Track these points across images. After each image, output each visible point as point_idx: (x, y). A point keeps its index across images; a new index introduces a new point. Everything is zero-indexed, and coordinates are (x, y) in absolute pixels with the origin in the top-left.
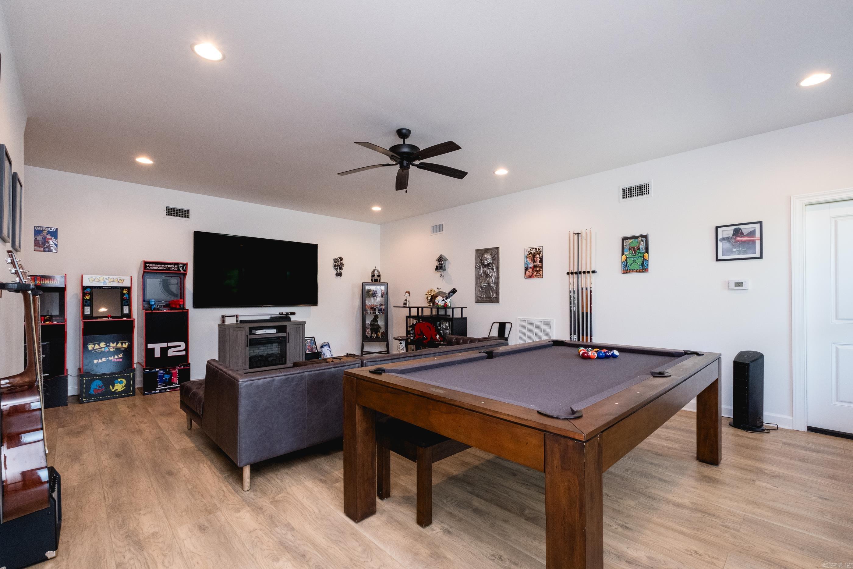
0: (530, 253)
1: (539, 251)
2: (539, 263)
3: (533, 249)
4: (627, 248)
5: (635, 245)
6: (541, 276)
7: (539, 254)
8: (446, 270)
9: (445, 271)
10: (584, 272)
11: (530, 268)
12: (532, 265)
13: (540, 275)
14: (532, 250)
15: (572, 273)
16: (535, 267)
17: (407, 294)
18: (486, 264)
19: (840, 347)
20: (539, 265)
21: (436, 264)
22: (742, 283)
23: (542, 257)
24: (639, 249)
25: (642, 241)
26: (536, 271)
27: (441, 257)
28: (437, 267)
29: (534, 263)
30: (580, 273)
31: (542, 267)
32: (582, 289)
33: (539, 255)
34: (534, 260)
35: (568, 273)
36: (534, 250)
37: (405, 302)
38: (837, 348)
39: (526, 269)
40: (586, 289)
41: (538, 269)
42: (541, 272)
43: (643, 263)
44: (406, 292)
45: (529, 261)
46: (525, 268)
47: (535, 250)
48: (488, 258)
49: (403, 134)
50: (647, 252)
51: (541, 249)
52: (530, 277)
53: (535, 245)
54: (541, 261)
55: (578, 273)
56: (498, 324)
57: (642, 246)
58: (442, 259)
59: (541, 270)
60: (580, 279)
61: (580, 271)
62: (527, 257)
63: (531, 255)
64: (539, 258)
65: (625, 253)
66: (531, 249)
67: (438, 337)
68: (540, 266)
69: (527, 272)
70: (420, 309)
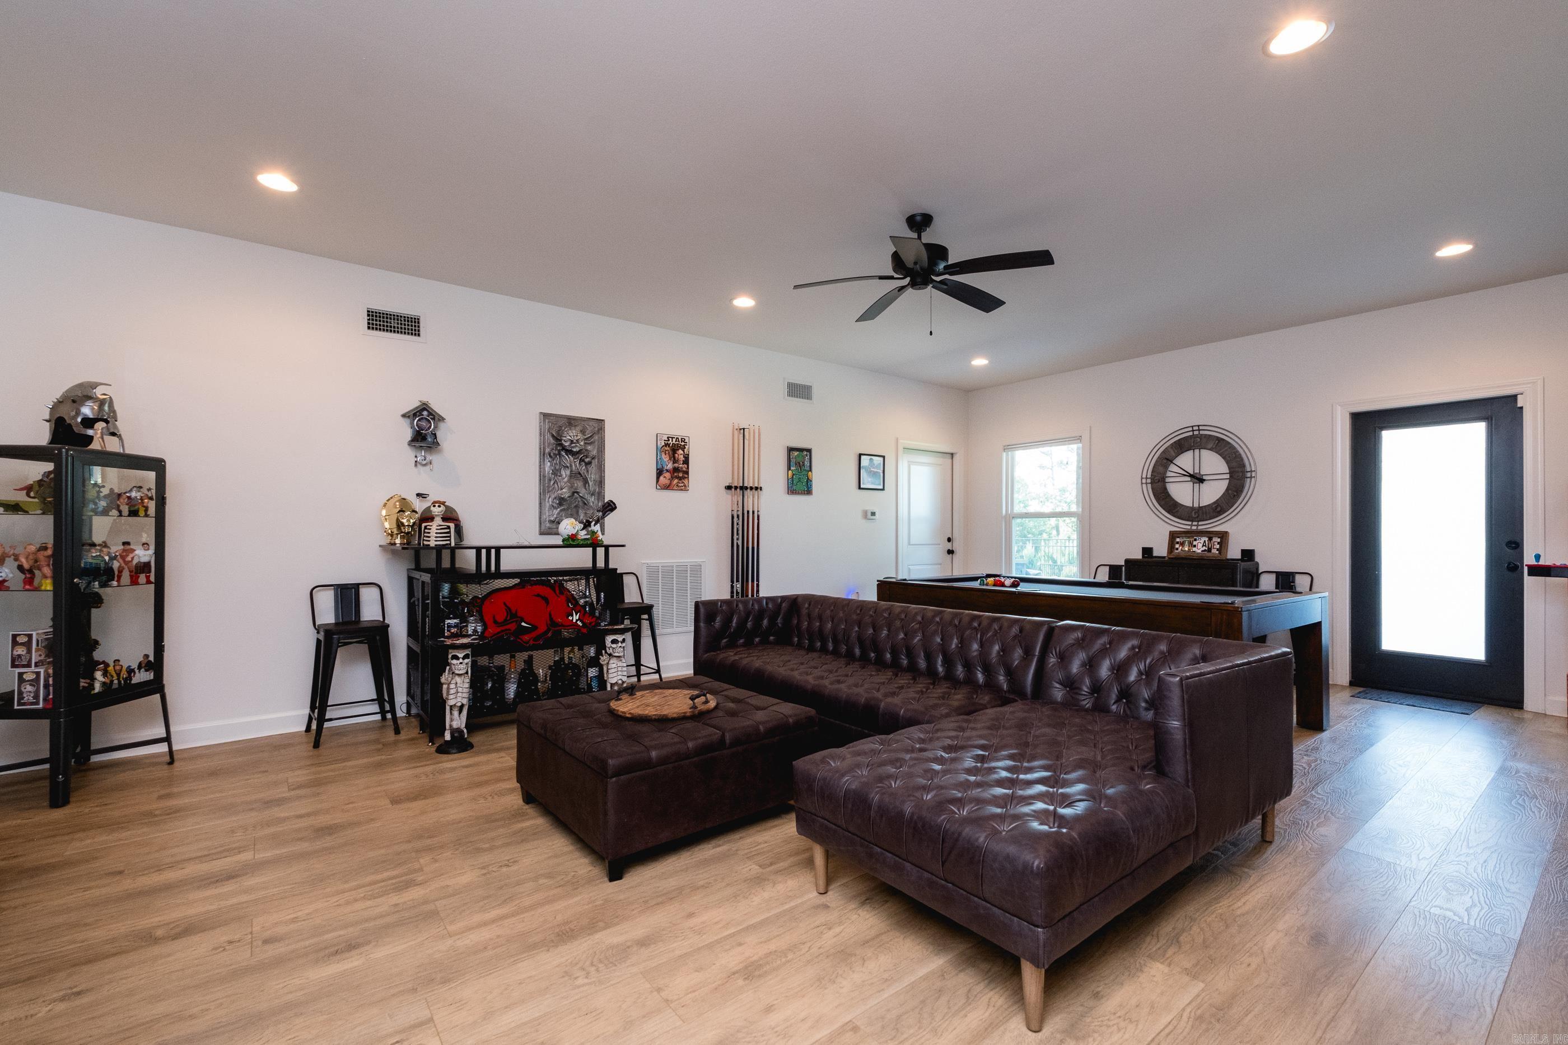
0: (666, 445)
1: (683, 444)
2: (683, 464)
3: (672, 438)
4: (793, 461)
5: (800, 459)
6: (685, 488)
7: (683, 449)
10: (751, 488)
11: (667, 471)
12: (670, 466)
13: (685, 486)
14: (670, 439)
15: (736, 488)
16: (676, 470)
18: (568, 448)
19: (911, 567)
20: (682, 468)
23: (688, 455)
24: (804, 465)
25: (806, 455)
26: (676, 477)
27: (421, 410)
28: (416, 433)
29: (674, 463)
30: (746, 488)
31: (687, 473)
32: (748, 512)
33: (684, 451)
34: (674, 457)
35: (729, 488)
36: (674, 440)
38: (909, 569)
39: (660, 473)
40: (753, 512)
41: (681, 475)
42: (685, 481)
43: (807, 481)
45: (665, 458)
46: (657, 469)
47: (676, 441)
48: (575, 436)
49: (920, 222)
50: (811, 470)
51: (688, 441)
52: (667, 487)
53: (678, 432)
54: (686, 461)
55: (743, 488)
57: (807, 463)
59: (685, 478)
60: (746, 497)
61: (746, 485)
62: (659, 450)
63: (667, 448)
64: (682, 456)
65: (792, 468)
66: (668, 438)
67: (575, 617)
68: (684, 469)
69: (661, 478)
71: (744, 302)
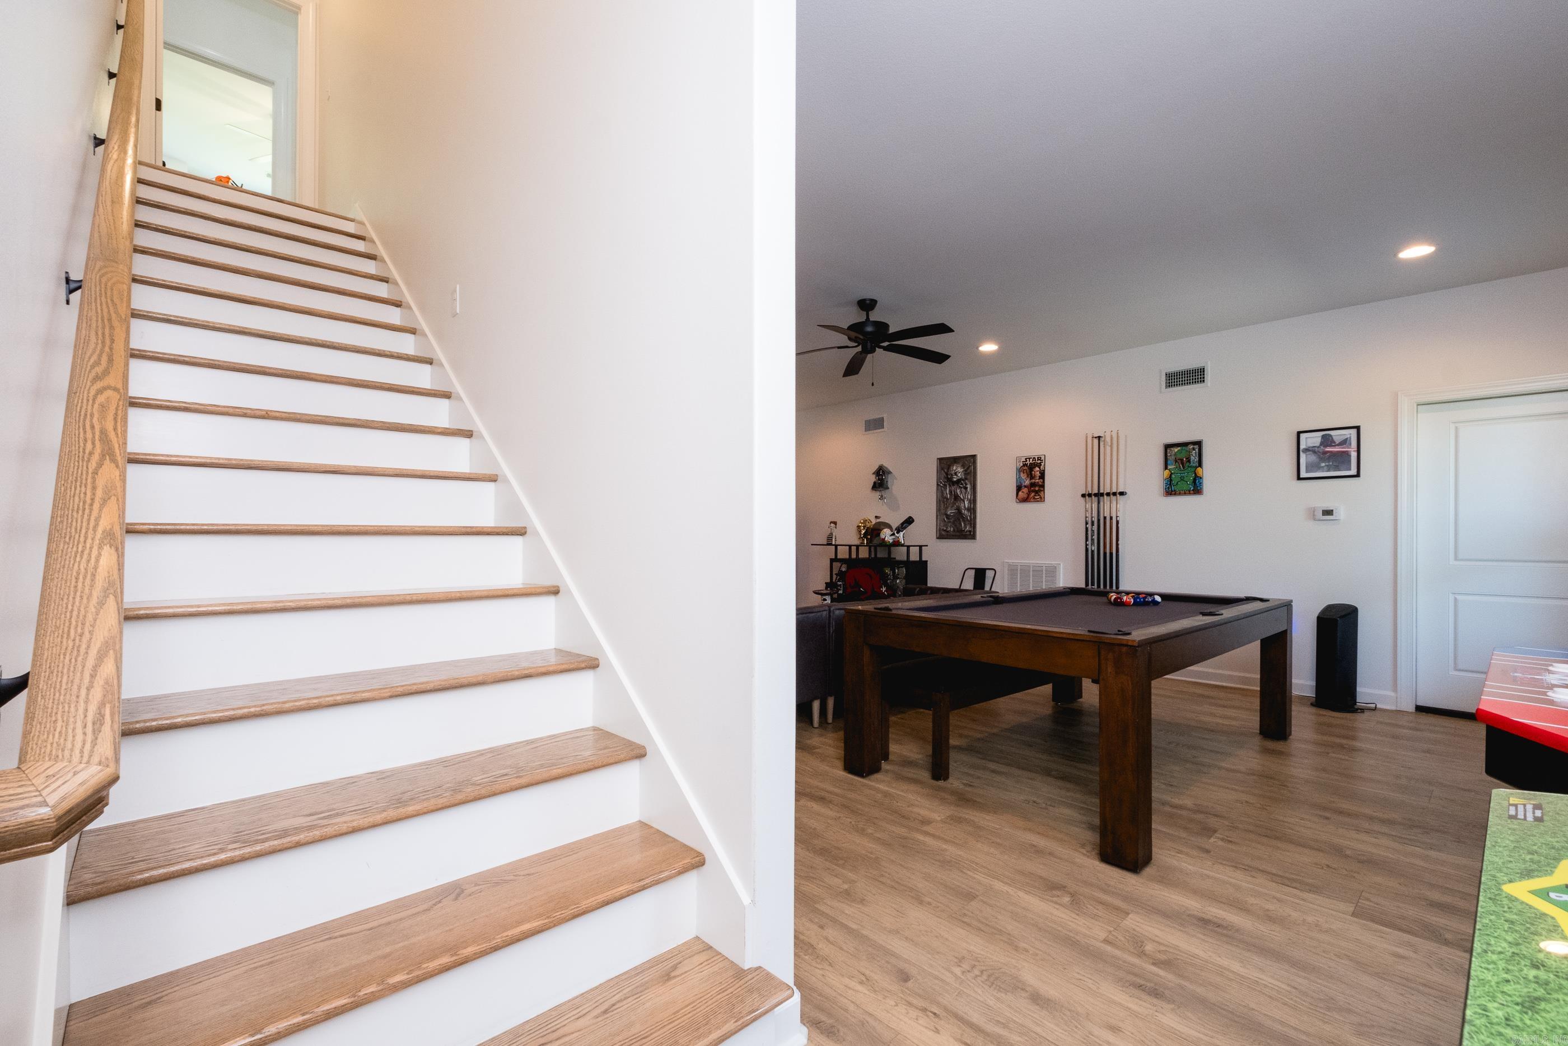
0: (1024, 465)
1: (1039, 462)
2: (1039, 479)
3: (1029, 459)
4: (1171, 459)
5: (1183, 456)
6: (1042, 500)
7: (1039, 465)
8: (888, 488)
9: (887, 491)
10: (1108, 494)
11: (1025, 487)
12: (1027, 482)
13: (1041, 498)
15: (1090, 495)
16: (1033, 485)
17: (832, 525)
18: (955, 480)
19: (1459, 597)
20: (1038, 482)
21: (873, 479)
22: (1332, 510)
23: (1044, 471)
24: (1189, 461)
25: (1194, 449)
26: (1033, 491)
27: (880, 469)
28: (875, 483)
29: (1031, 479)
30: (1102, 495)
31: (1043, 486)
32: (1105, 518)
33: (1040, 468)
34: (1031, 474)
35: (1083, 496)
36: (1031, 460)
37: (830, 537)
38: (1456, 599)
39: (1019, 488)
40: (1111, 518)
41: (1037, 489)
42: (1042, 494)
43: (1195, 480)
44: (831, 522)
45: (1023, 476)
46: (1017, 486)
47: (1033, 460)
48: (958, 471)
49: (867, 305)
50: (1200, 464)
51: (1043, 458)
52: (1025, 500)
54: (1042, 476)
55: (1099, 495)
56: (973, 571)
57: (1194, 458)
58: (883, 471)
59: (1041, 491)
60: (1102, 503)
61: (1101, 491)
62: (1020, 470)
63: (1026, 468)
64: (1038, 473)
65: (1169, 467)
66: (1026, 459)
67: (884, 589)
68: (1040, 483)
69: (1020, 493)
70: (854, 549)
71: (989, 347)
